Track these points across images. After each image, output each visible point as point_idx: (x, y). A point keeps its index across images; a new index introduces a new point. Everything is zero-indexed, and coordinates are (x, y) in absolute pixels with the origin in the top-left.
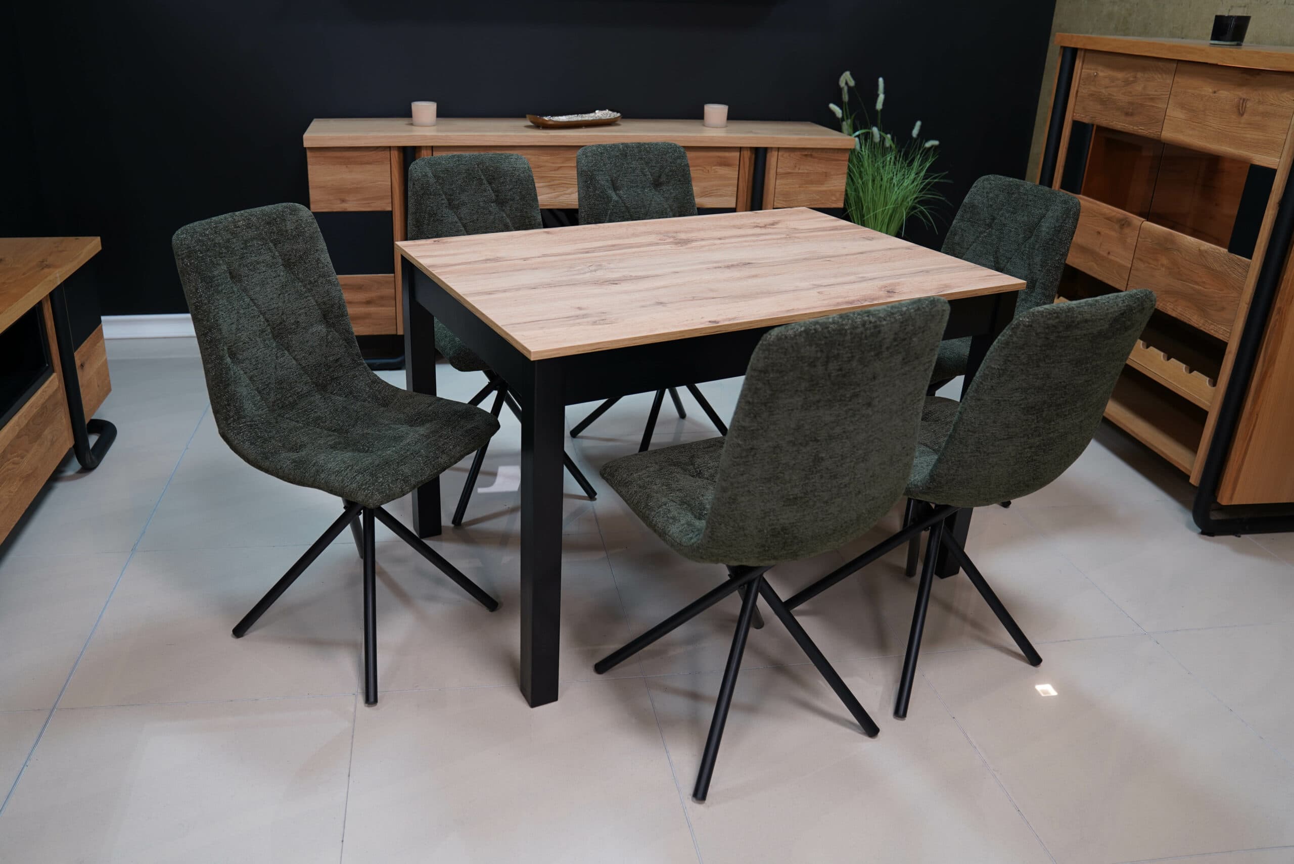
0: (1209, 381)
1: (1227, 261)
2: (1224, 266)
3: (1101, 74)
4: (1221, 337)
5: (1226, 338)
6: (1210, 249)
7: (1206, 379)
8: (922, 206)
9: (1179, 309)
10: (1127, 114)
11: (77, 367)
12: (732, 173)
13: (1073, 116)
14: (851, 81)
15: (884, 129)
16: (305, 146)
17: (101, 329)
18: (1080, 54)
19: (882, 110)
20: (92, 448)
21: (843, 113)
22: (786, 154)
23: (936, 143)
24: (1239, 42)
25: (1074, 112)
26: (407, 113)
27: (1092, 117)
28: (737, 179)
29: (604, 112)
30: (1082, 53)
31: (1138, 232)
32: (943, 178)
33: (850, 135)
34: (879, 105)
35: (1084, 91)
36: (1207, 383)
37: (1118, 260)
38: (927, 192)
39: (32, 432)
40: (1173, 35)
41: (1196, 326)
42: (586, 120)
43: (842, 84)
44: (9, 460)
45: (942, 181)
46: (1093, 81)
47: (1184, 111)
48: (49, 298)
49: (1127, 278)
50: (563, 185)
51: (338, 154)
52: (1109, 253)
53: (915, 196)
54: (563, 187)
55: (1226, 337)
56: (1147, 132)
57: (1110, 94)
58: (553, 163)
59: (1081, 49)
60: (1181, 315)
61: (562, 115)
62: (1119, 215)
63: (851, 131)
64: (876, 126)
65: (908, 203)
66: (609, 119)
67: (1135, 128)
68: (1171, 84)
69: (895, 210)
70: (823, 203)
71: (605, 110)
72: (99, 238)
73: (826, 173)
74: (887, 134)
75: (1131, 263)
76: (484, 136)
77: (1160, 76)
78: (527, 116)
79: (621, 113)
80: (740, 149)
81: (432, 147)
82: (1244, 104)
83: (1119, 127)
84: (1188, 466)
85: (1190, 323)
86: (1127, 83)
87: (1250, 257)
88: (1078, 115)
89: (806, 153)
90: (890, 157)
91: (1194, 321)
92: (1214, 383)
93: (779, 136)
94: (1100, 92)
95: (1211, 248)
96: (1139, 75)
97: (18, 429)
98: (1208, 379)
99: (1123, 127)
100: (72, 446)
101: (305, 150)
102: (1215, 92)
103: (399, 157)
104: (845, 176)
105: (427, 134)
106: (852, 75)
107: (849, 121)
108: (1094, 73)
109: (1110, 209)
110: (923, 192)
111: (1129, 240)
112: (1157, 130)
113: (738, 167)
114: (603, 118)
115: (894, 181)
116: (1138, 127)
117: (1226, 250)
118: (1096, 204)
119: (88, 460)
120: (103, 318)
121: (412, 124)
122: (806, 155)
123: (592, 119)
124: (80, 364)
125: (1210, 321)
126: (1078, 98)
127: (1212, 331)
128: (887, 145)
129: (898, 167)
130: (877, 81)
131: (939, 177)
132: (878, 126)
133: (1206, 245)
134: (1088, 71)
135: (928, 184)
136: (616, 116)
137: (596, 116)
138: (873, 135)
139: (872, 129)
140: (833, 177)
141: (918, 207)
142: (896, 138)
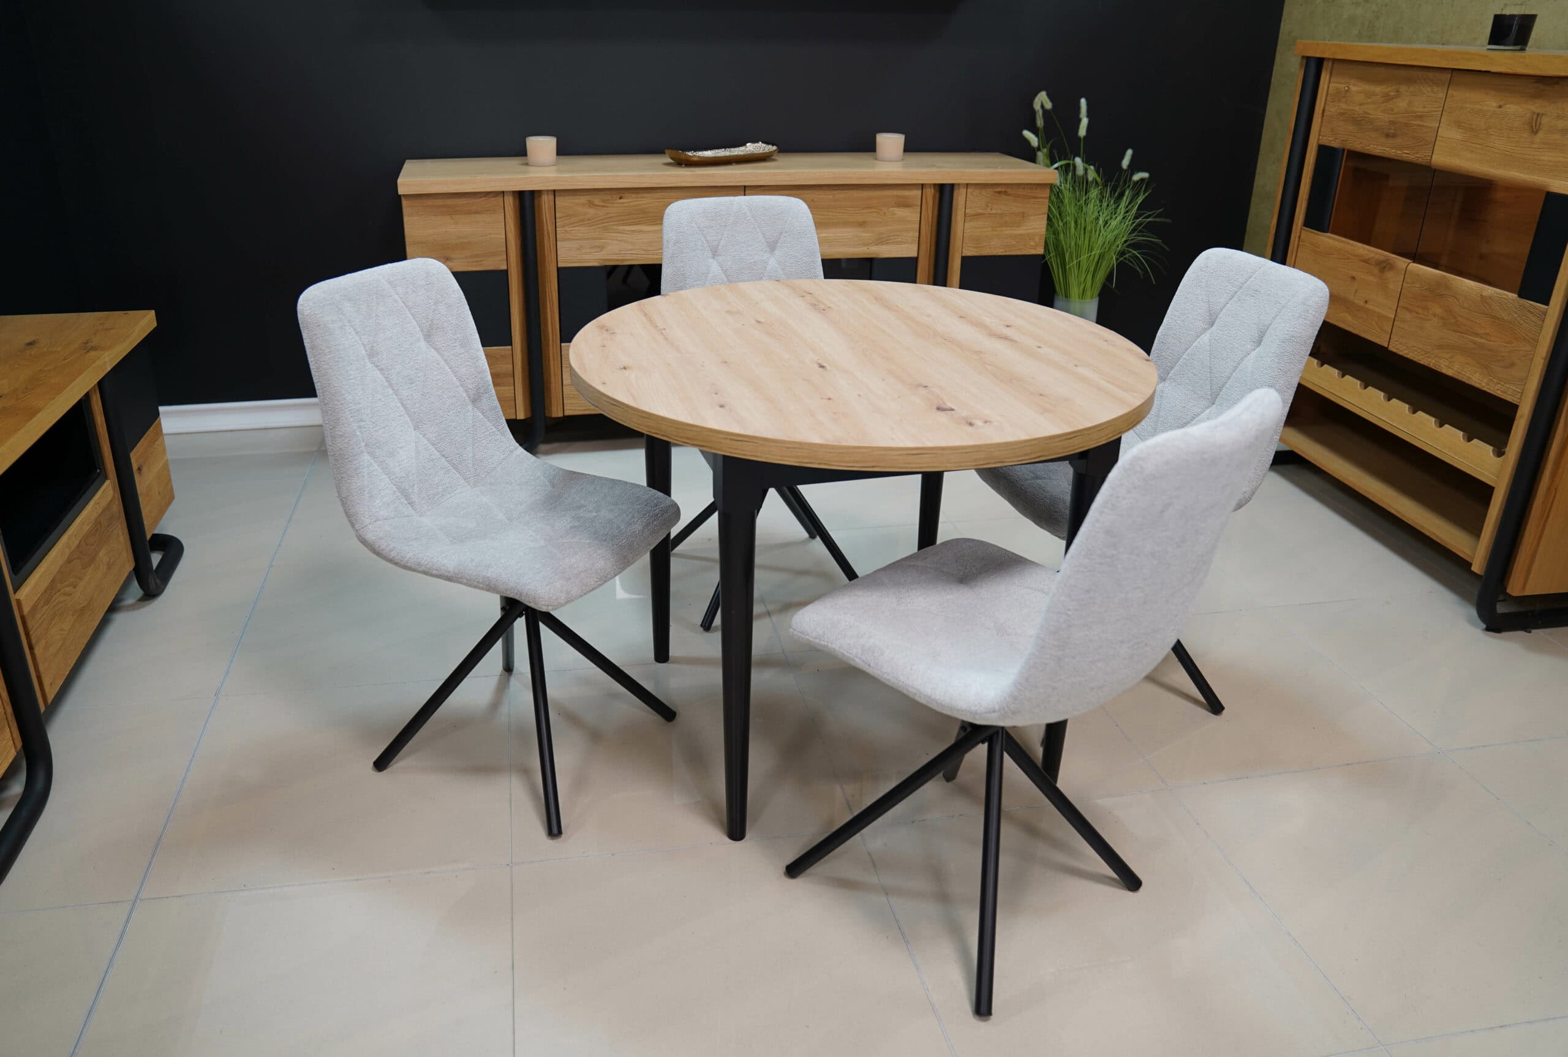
0: (1495, 451)
1: (1517, 308)
2: (1514, 313)
3: (1353, 89)
4: (1509, 398)
5: (1516, 400)
6: (1495, 295)
7: (1488, 450)
8: (1135, 251)
10: (1388, 136)
11: (134, 471)
12: (911, 216)
13: (1319, 139)
14: (1047, 103)
15: (1087, 161)
16: (400, 193)
17: (160, 424)
18: (1327, 66)
19: (1085, 136)
20: (156, 568)
21: (1039, 142)
22: (977, 192)
23: (1145, 175)
24: (1523, 46)
25: (1320, 135)
26: (521, 151)
27: (1342, 140)
28: (918, 222)
29: (756, 144)
30: (1330, 64)
31: (1402, 276)
32: (1159, 216)
33: (1048, 166)
34: (1082, 132)
35: (1332, 109)
36: (1492, 454)
37: (1377, 309)
38: (1139, 234)
39: (84, 556)
40: (1430, 42)
41: (1477, 385)
42: (737, 156)
43: (1037, 106)
44: (59, 591)
45: (1158, 220)
46: (1344, 97)
47: (1461, 130)
48: (97, 387)
49: (1390, 331)
51: (439, 202)
52: (1366, 302)
53: (1124, 240)
55: (1517, 398)
56: (1413, 157)
57: (1366, 113)
59: (1329, 59)
60: (1459, 373)
61: (706, 149)
62: (1377, 257)
63: (1048, 162)
64: (1079, 156)
65: (1118, 246)
66: (763, 153)
67: (1398, 152)
68: (1444, 98)
69: (1101, 256)
70: (1020, 249)
71: (758, 142)
72: (153, 312)
73: (1023, 213)
74: (1090, 165)
75: (1394, 312)
76: (618, 176)
77: (1429, 89)
78: (666, 151)
79: (777, 145)
80: (922, 186)
81: (554, 191)
82: (1539, 120)
83: (1378, 151)
84: (1468, 552)
85: (1469, 383)
86: (1387, 98)
87: (1547, 303)
88: (1325, 138)
89: (1000, 190)
90: (1094, 193)
91: (1475, 379)
92: (1500, 453)
93: (968, 170)
94: (1353, 110)
95: (1497, 293)
96: (1403, 88)
97: (67, 552)
98: (1493, 448)
99: (1382, 151)
100: (132, 568)
101: (399, 197)
102: (1500, 107)
103: (514, 205)
104: (1046, 216)
105: (548, 175)
106: (1048, 95)
107: (1045, 150)
108: (1345, 87)
109: (1367, 250)
110: (1135, 234)
111: (1391, 286)
112: (1427, 155)
113: (919, 208)
114: (755, 152)
115: (1101, 222)
116: (1401, 150)
117: (1516, 296)
118: (1349, 244)
119: (152, 585)
120: (162, 409)
121: (527, 164)
122: (1000, 192)
123: (742, 153)
124: (137, 468)
125: (1495, 380)
126: (1324, 117)
127: (1499, 392)
128: (1090, 179)
129: (1105, 204)
130: (1079, 102)
131: (1154, 215)
132: (1082, 155)
133: (1489, 290)
134: (1337, 85)
135: (1139, 225)
136: (771, 150)
137: (747, 149)
138: (1075, 167)
139: (1074, 160)
140: (1032, 217)
141: (1130, 252)
142: (1101, 170)
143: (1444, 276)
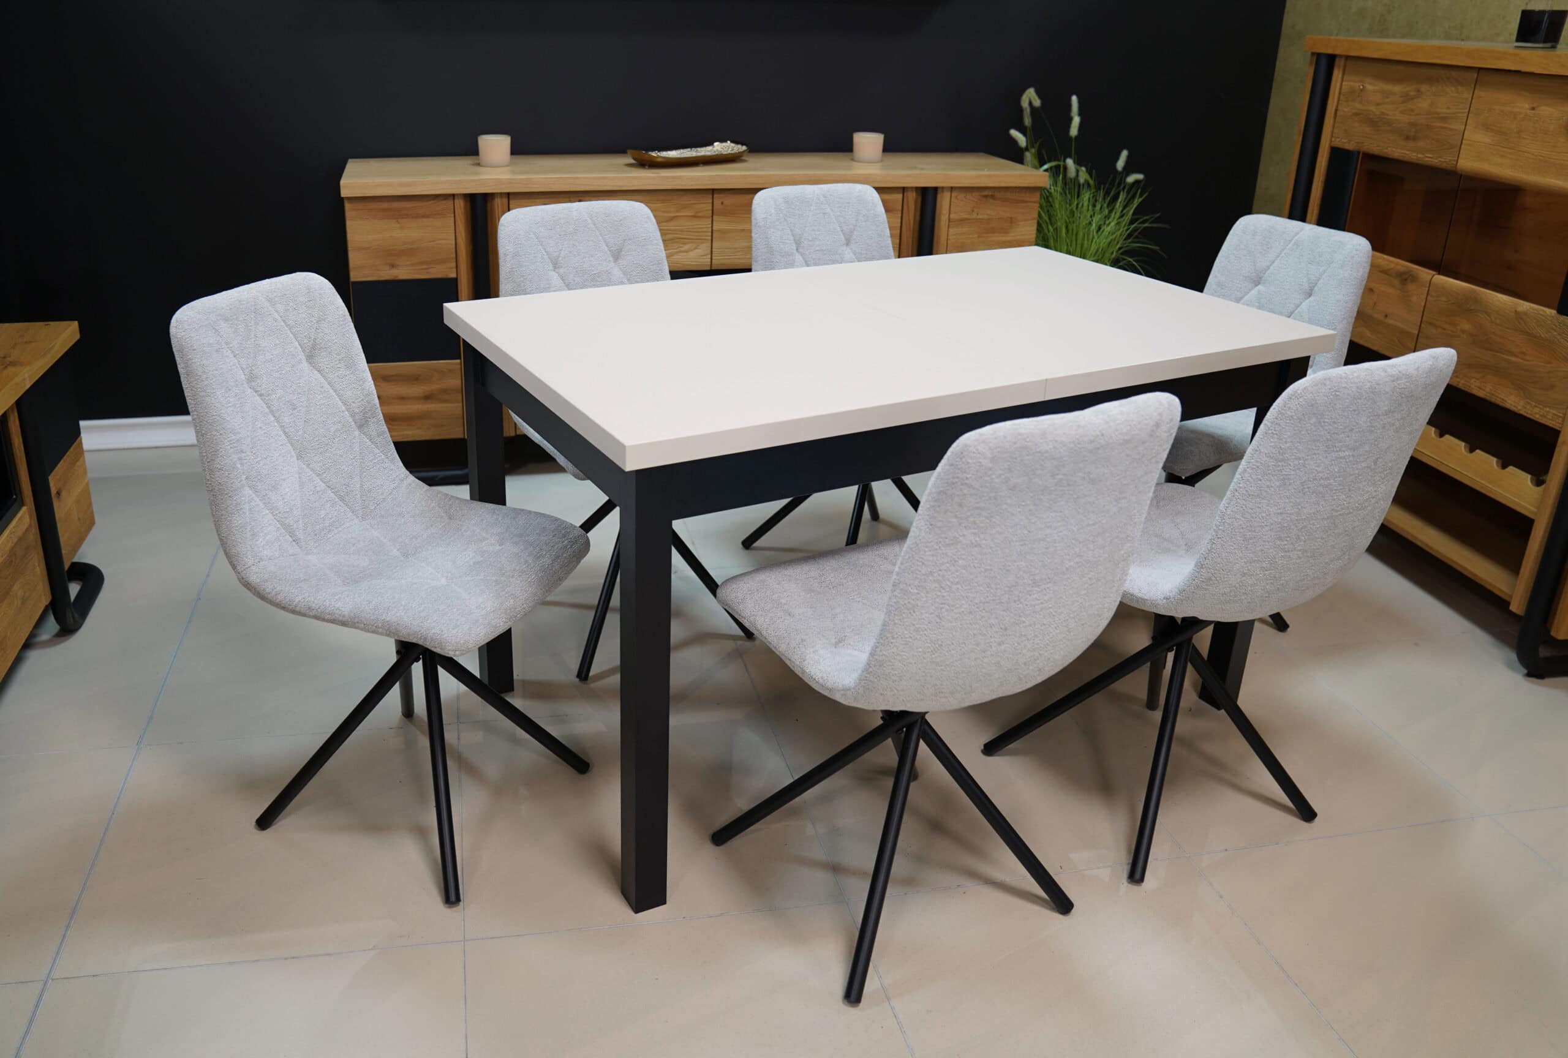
0: (1531, 479)
1: (1556, 326)
2: (1553, 331)
3: (1369, 87)
4: (1546, 423)
5: (1558, 425)
6: (1531, 310)
7: (1526, 478)
8: (1130, 258)
9: (1489, 387)
10: (1407, 138)
11: (53, 497)
13: (1331, 141)
14: (1036, 101)
15: (1079, 162)
16: (342, 195)
17: (81, 441)
18: (1340, 63)
19: (1076, 137)
20: (75, 600)
21: (1027, 142)
22: (962, 196)
23: (1140, 177)
24: (1553, 44)
25: (1332, 136)
26: (472, 151)
27: (1358, 143)
28: (899, 228)
29: (724, 144)
30: (1342, 62)
31: (1427, 289)
32: (1156, 221)
33: (1036, 168)
34: (1074, 131)
35: (1346, 110)
36: (1529, 483)
37: (1398, 324)
38: (1136, 240)
40: (1448, 36)
41: (1513, 408)
42: (704, 156)
43: (1025, 103)
45: (1155, 225)
46: (1358, 96)
47: (1489, 133)
49: (1412, 347)
50: (677, 240)
51: (386, 205)
52: (1386, 316)
53: (1117, 246)
54: (677, 242)
55: (1558, 423)
56: (1436, 161)
57: (1383, 113)
58: (664, 212)
59: (1341, 56)
60: (1492, 394)
61: (670, 149)
62: (1400, 267)
63: (1036, 163)
64: (1070, 157)
65: (1112, 253)
66: (733, 153)
67: (1420, 156)
68: (1470, 99)
71: (725, 141)
72: (76, 323)
73: (1011, 218)
74: (1081, 166)
75: (1418, 328)
76: (577, 178)
77: (1453, 89)
78: (629, 151)
79: (746, 145)
80: (904, 190)
81: (509, 194)
83: (1397, 154)
84: (1507, 591)
85: (1504, 405)
86: (1407, 98)
88: (1338, 140)
89: (986, 194)
90: (1086, 196)
91: (1510, 402)
92: (1539, 482)
93: (951, 172)
94: (1369, 110)
95: (1532, 308)
96: (1424, 88)
98: (1529, 476)
99: (1401, 154)
100: (48, 601)
101: (342, 201)
102: (1533, 109)
103: (465, 208)
104: (1036, 221)
105: (501, 176)
106: (1038, 93)
107: (1033, 150)
108: (1357, 85)
109: (1388, 260)
110: (1129, 241)
111: (1413, 299)
112: (1450, 158)
113: (900, 212)
114: (724, 152)
115: (1094, 227)
116: (1423, 154)
117: (1554, 312)
119: (70, 620)
120: (83, 424)
121: (479, 164)
122: (986, 196)
123: (709, 153)
124: (56, 492)
125: (1534, 404)
126: (1337, 118)
127: (1537, 416)
128: (1082, 181)
129: (1098, 207)
130: (1070, 100)
131: (1150, 221)
132: (1073, 157)
133: (1524, 306)
134: (1352, 84)
135: (1135, 230)
136: (741, 150)
137: (715, 149)
138: (1065, 168)
139: (1064, 161)
140: (1021, 223)
141: (1125, 259)
142: (1094, 171)
143: (1475, 291)
